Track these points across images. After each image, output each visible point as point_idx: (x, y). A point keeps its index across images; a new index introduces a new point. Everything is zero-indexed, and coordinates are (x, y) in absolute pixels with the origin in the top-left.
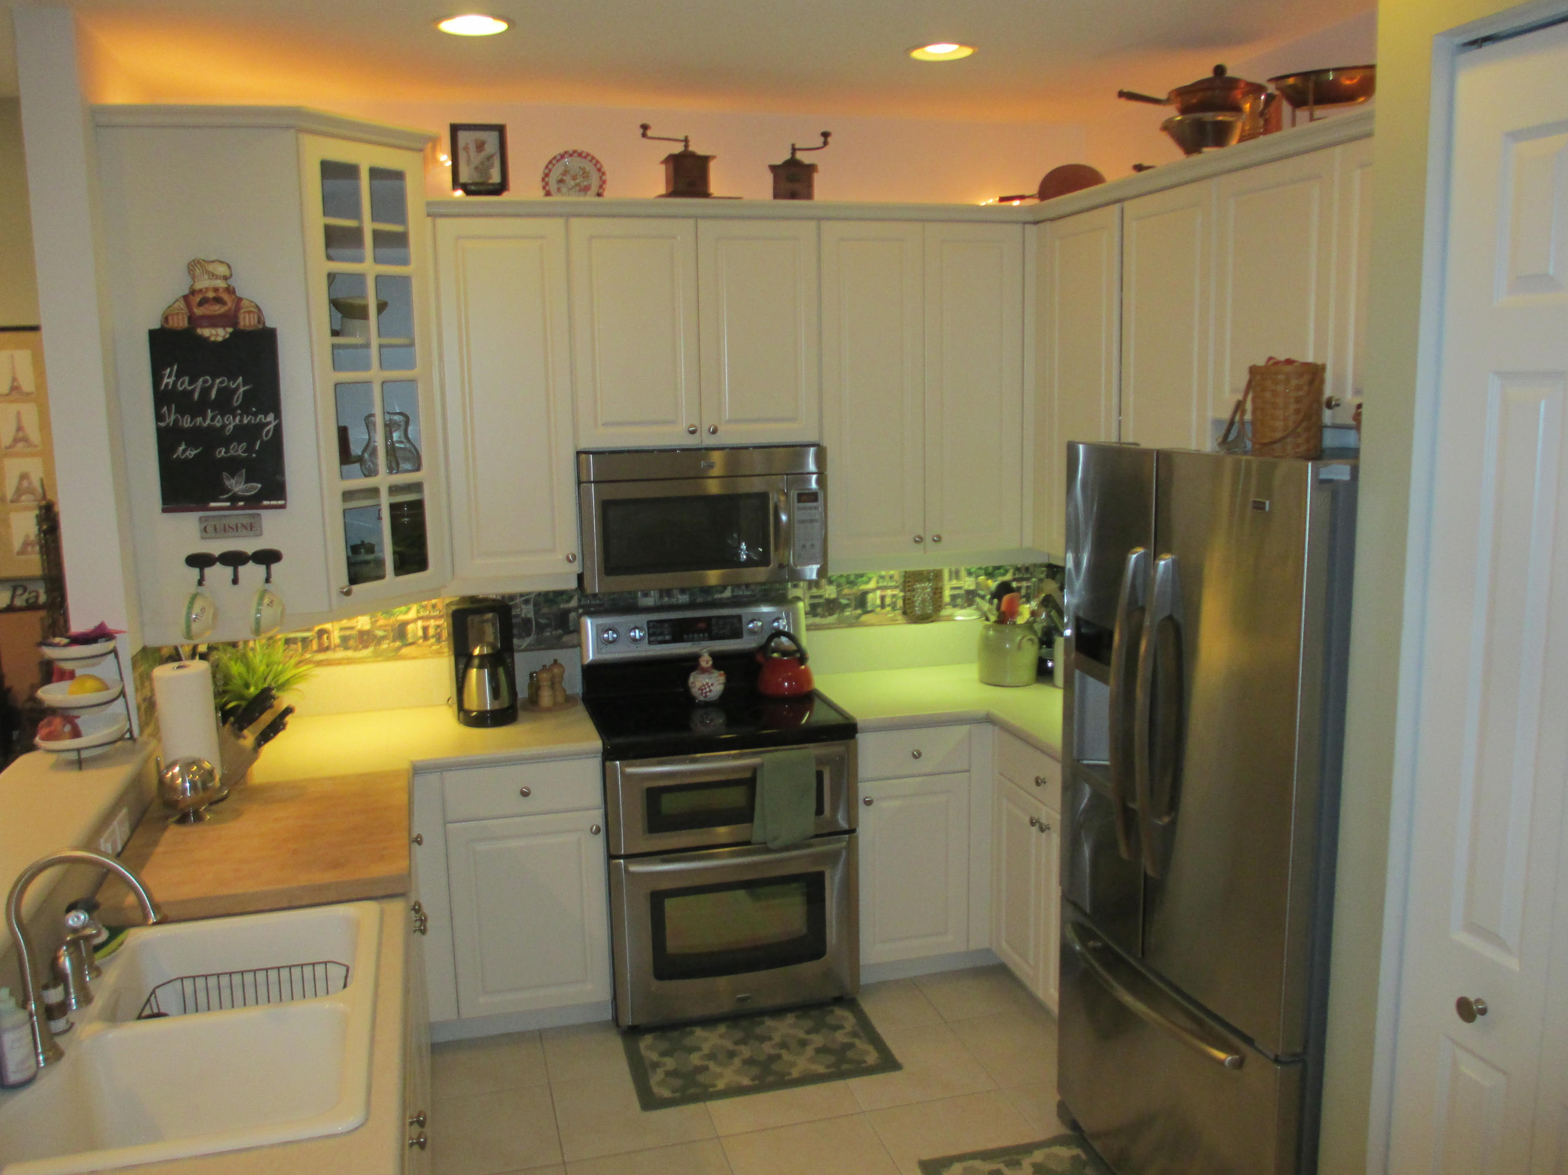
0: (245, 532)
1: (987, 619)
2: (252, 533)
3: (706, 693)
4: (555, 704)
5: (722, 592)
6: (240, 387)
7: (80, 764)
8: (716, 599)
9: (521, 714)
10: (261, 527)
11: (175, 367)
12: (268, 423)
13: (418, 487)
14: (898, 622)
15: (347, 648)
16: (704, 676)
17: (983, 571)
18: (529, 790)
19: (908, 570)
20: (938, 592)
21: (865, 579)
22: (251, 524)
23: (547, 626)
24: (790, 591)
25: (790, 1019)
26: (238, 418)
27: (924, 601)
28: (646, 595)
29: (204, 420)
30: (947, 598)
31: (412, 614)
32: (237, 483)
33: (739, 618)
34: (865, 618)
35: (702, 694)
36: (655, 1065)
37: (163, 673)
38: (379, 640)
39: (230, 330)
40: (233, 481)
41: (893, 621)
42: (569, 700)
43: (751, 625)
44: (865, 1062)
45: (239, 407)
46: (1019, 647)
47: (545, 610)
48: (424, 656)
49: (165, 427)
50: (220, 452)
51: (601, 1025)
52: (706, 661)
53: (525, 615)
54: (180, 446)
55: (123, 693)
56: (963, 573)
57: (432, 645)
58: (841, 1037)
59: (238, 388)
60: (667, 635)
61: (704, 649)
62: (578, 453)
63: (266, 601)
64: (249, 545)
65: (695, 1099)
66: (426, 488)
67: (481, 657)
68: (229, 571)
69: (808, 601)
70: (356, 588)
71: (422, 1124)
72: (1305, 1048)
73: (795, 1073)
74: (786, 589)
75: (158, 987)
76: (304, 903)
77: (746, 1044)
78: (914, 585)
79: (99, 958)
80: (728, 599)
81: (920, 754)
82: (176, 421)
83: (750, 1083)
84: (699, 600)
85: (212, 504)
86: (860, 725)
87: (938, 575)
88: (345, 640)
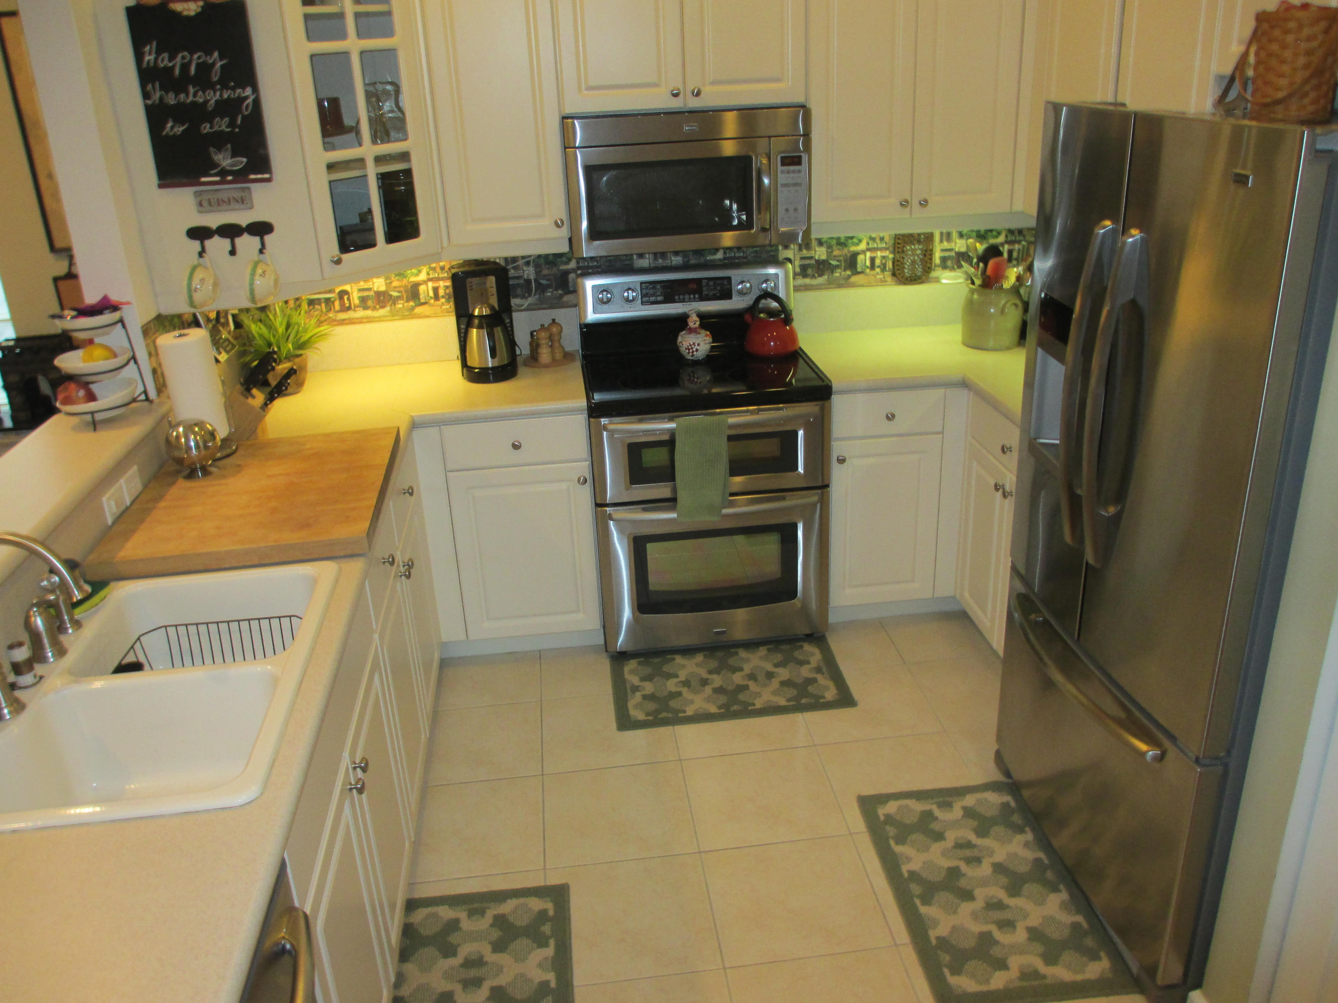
0: (237, 206)
1: (973, 283)
2: (244, 206)
3: (693, 352)
4: (554, 360)
5: (715, 254)
6: (217, 61)
7: (95, 425)
8: (709, 260)
9: (521, 370)
10: (251, 200)
11: (154, 44)
12: (247, 98)
13: (405, 156)
14: (888, 283)
15: (366, 308)
16: (692, 335)
17: (975, 234)
18: (520, 444)
19: (897, 232)
20: (928, 254)
21: (855, 240)
22: (242, 197)
23: (548, 286)
24: (780, 253)
25: (762, 651)
26: (218, 93)
27: (913, 262)
28: (641, 256)
29: (187, 95)
30: (937, 261)
31: (423, 276)
32: (224, 158)
33: (729, 279)
34: (854, 279)
35: (689, 353)
36: (635, 689)
37: (166, 340)
38: (395, 300)
39: (201, 3)
40: (221, 156)
41: (883, 282)
42: (568, 356)
43: (740, 287)
44: (824, 697)
45: (218, 82)
46: (1002, 312)
47: (545, 272)
48: (436, 316)
49: (151, 105)
50: (205, 128)
51: (593, 649)
52: (694, 322)
53: (527, 277)
54: (167, 123)
55: (134, 358)
56: (955, 235)
57: (443, 304)
58: (806, 672)
59: (214, 64)
60: (659, 296)
61: (692, 308)
62: (564, 118)
63: (259, 271)
64: (243, 218)
65: (665, 722)
66: (414, 158)
67: (481, 317)
68: (226, 243)
69: (797, 263)
70: (346, 257)
71: (364, 770)
72: (1229, 752)
73: (759, 704)
74: (777, 250)
75: (143, 635)
76: (273, 561)
77: (719, 674)
78: (904, 246)
79: (78, 613)
80: (720, 260)
81: (893, 416)
82: (161, 98)
83: (717, 711)
84: (693, 262)
85: (204, 179)
86: (835, 386)
87: (929, 237)
88: (363, 300)
